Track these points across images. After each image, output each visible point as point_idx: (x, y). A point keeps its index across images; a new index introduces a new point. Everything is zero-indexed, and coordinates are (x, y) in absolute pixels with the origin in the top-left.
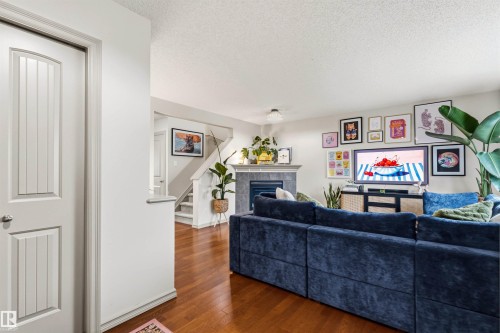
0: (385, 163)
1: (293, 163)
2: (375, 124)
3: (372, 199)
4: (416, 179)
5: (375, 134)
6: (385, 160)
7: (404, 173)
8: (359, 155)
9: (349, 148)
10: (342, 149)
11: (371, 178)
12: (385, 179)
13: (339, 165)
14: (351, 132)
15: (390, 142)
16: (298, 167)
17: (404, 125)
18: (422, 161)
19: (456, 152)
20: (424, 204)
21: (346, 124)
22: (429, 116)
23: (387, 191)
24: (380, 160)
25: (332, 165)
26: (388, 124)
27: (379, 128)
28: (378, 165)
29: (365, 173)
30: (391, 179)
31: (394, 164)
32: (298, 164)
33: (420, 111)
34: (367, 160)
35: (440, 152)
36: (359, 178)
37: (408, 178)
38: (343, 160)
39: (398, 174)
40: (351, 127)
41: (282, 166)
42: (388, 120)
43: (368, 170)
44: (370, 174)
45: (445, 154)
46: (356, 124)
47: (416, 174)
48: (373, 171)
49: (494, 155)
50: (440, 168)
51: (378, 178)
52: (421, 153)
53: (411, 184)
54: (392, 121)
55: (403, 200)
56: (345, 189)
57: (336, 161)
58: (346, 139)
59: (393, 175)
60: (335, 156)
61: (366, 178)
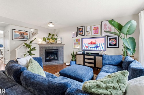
0: (92, 43)
1: (62, 43)
2: (88, 29)
3: (86, 57)
4: (102, 49)
5: (88, 32)
6: (92, 42)
7: (98, 47)
8: (84, 40)
9: (80, 38)
10: (78, 38)
11: (87, 49)
12: (92, 49)
13: (77, 44)
14: (81, 32)
15: (94, 35)
16: (64, 44)
17: (98, 29)
18: (104, 42)
19: (115, 39)
20: (103, 59)
21: (79, 29)
22: (106, 25)
24: (90, 42)
25: (75, 44)
26: (93, 28)
27: (90, 30)
28: (90, 44)
29: (85, 47)
30: (94, 49)
31: (95, 43)
32: (64, 43)
33: (103, 23)
34: (86, 42)
35: (110, 39)
36: (83, 49)
37: (99, 49)
38: (78, 42)
39: (96, 47)
40: (81, 30)
41: (59, 44)
42: (93, 27)
43: (86, 46)
44: (87, 47)
45: (112, 40)
46: (82, 28)
47: (102, 47)
48: (88, 46)
49: (129, 39)
50: (110, 45)
51: (89, 49)
52: (103, 39)
53: (100, 51)
54: (94, 28)
55: (97, 57)
56: (78, 53)
58: (79, 34)
59: (94, 48)
60: (76, 41)
61: (85, 49)
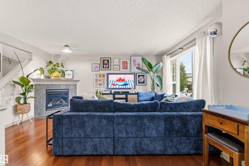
0: (120, 80)
1: (74, 79)
2: (116, 62)
4: (131, 87)
5: (116, 67)
6: (120, 79)
7: (127, 84)
8: (110, 76)
9: (105, 72)
10: (102, 72)
11: (115, 87)
12: (120, 87)
13: (100, 80)
14: (106, 64)
15: (122, 71)
16: (78, 81)
17: (127, 64)
18: (133, 79)
19: (144, 76)
20: (138, 97)
21: (103, 60)
22: (136, 61)
23: (122, 92)
24: (118, 78)
25: (97, 80)
26: (121, 63)
27: (118, 64)
28: (118, 81)
29: (112, 84)
30: (122, 87)
31: (123, 80)
32: (78, 79)
33: (133, 58)
34: (113, 78)
35: (139, 76)
36: (109, 87)
37: (128, 87)
38: (102, 78)
39: (125, 85)
40: (106, 62)
41: (68, 80)
42: (121, 61)
43: (113, 83)
44: (114, 85)
45: (141, 77)
46: (108, 61)
47: (131, 85)
48: (115, 83)
49: (157, 78)
50: (139, 83)
51: (117, 87)
52: (133, 76)
53: (130, 89)
54: (123, 62)
55: (129, 96)
56: (104, 92)
57: (99, 79)
58: (103, 68)
59: (123, 85)
60: (98, 76)
61: (112, 87)
